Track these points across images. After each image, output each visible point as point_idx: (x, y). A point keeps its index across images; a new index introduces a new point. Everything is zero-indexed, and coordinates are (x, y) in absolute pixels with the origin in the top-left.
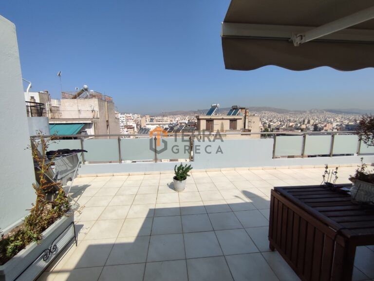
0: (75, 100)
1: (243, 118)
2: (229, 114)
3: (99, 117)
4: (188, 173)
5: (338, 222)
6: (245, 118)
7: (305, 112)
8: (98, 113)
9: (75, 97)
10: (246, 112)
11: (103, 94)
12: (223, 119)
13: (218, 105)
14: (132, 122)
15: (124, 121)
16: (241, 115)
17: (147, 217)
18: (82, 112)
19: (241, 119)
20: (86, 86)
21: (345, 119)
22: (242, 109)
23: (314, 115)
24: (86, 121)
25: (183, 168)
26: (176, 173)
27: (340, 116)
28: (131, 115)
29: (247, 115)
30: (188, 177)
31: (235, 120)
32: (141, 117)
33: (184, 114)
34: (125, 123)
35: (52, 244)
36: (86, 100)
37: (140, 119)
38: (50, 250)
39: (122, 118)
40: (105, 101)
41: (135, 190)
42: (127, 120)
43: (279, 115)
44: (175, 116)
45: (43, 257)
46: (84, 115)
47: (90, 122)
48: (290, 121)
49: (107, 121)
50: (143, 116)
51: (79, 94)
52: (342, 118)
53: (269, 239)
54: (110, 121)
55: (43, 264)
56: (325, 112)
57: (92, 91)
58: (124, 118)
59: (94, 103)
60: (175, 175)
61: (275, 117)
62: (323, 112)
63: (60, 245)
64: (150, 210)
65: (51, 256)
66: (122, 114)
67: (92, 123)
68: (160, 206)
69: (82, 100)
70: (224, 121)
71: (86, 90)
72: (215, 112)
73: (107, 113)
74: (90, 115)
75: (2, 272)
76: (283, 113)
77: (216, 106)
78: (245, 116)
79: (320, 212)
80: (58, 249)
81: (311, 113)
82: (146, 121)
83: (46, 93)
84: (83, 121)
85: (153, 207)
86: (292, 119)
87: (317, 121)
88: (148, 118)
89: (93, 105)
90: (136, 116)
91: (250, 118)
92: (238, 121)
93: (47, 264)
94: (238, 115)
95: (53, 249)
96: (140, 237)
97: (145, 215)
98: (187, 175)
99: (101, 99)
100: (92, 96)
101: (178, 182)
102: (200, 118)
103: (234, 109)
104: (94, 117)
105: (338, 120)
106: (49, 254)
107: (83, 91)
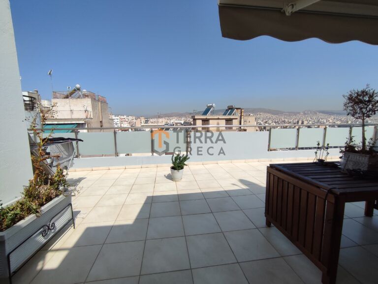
0: (67, 99)
1: (239, 118)
2: (225, 114)
3: (92, 117)
4: (185, 163)
5: (329, 185)
6: (241, 118)
7: (299, 113)
8: (92, 114)
9: (67, 97)
10: (241, 112)
11: (97, 94)
12: (218, 119)
13: (214, 105)
14: (127, 125)
15: (119, 123)
16: (236, 115)
17: (146, 203)
18: (74, 112)
19: (237, 119)
20: (78, 86)
21: (338, 120)
22: (237, 109)
23: (308, 117)
24: (79, 121)
25: (180, 157)
26: (173, 163)
27: (332, 117)
28: (125, 117)
29: (243, 114)
30: (185, 167)
31: (231, 120)
32: (136, 119)
33: (180, 116)
34: (119, 125)
35: (50, 222)
36: (78, 99)
37: (134, 121)
38: (48, 227)
39: (116, 120)
40: (98, 101)
41: (132, 181)
42: (121, 122)
43: (274, 117)
44: (171, 118)
45: (41, 233)
46: (76, 115)
47: (83, 122)
48: (284, 122)
49: (101, 122)
50: (138, 118)
51: (71, 94)
52: (334, 119)
53: (266, 216)
54: (103, 121)
55: (42, 240)
56: (318, 113)
57: (84, 90)
58: (119, 120)
59: (88, 102)
60: (172, 165)
61: (270, 118)
62: (316, 114)
63: (59, 224)
64: (148, 197)
65: (50, 234)
66: (116, 116)
67: (85, 124)
68: (157, 193)
69: (75, 100)
70: (219, 121)
71: (79, 89)
72: (211, 112)
73: (100, 114)
74: (83, 115)
75: (2, 237)
76: (277, 114)
77: (212, 106)
78: (241, 116)
79: (313, 179)
80: (56, 228)
81: (305, 114)
82: (141, 123)
83: (36, 92)
84: (75, 121)
85: (151, 195)
86: (286, 120)
87: (311, 122)
88: (143, 120)
89: (86, 105)
90: (130, 118)
91: (246, 118)
92: (234, 120)
93: (46, 240)
94: (233, 115)
95: (52, 226)
96: (138, 219)
97: (143, 201)
98: (184, 164)
99: (94, 100)
100: (85, 96)
101: (176, 171)
102: (196, 117)
103: (229, 109)
104: (87, 118)
105: (331, 121)
106: (48, 231)
107: (75, 90)
